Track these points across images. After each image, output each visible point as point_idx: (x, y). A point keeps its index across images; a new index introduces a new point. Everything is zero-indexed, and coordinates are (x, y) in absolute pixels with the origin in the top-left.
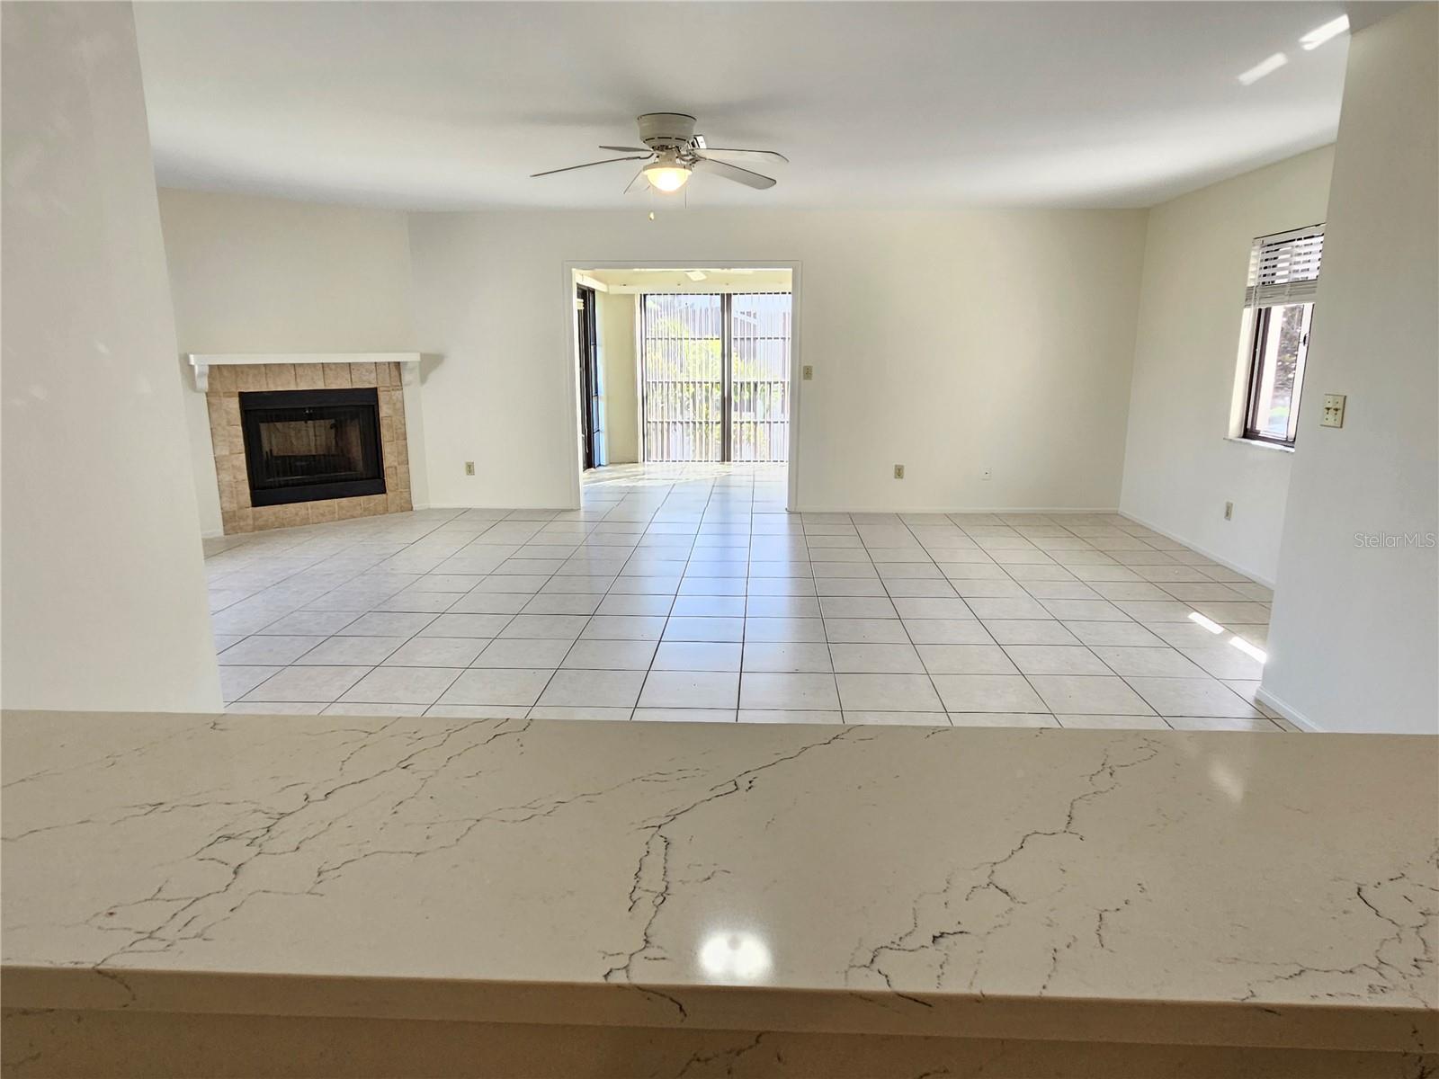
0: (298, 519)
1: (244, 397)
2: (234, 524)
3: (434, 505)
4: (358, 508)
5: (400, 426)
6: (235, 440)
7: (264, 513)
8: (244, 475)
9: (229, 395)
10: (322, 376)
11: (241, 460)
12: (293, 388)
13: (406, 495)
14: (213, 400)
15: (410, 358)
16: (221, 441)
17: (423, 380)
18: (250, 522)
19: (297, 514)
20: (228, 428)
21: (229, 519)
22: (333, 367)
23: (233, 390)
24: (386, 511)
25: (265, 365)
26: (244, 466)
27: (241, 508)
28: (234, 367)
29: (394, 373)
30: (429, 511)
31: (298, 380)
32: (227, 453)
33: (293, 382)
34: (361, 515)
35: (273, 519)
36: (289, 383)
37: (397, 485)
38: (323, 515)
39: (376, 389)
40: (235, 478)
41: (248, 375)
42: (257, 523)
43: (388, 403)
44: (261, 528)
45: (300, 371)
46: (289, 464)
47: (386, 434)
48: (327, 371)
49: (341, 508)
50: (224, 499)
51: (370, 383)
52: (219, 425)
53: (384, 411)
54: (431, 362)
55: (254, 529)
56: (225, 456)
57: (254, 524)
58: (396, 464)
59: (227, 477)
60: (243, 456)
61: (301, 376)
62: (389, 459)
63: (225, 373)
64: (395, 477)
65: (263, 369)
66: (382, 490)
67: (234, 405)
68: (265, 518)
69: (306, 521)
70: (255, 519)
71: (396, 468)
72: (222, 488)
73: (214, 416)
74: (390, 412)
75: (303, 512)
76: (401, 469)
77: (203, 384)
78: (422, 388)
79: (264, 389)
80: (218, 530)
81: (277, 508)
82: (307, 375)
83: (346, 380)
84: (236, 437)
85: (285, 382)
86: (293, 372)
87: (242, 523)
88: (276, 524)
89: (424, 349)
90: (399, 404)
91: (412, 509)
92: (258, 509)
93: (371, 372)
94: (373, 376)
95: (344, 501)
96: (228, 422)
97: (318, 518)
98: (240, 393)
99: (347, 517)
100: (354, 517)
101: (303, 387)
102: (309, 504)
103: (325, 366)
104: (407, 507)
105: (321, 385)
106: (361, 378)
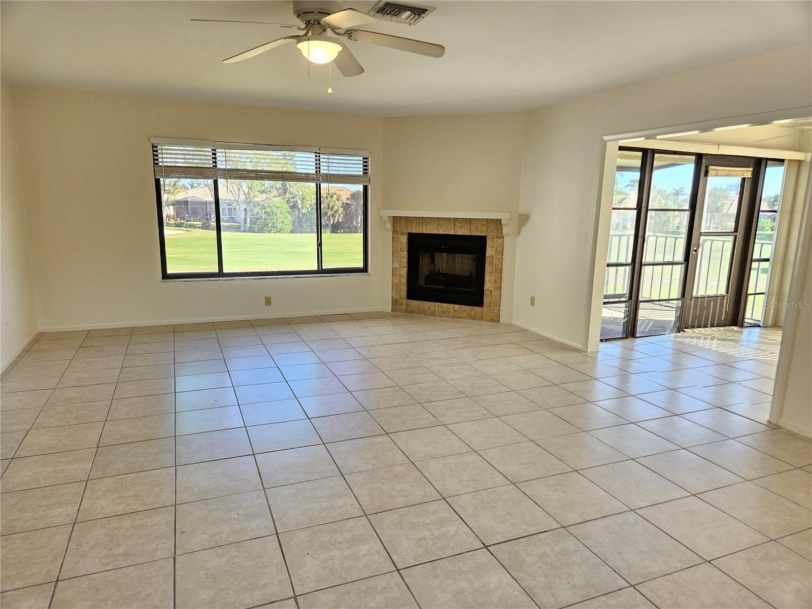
0: (429, 312)
1: (410, 235)
2: (396, 307)
3: (514, 322)
4: (465, 313)
5: (499, 263)
6: (403, 260)
7: (412, 304)
8: (404, 280)
9: (403, 234)
10: (453, 226)
11: (404, 271)
12: (436, 232)
13: (496, 311)
14: (395, 236)
15: (503, 217)
16: (396, 259)
17: (519, 232)
18: (405, 307)
19: (429, 309)
20: (400, 252)
21: (395, 302)
22: (460, 220)
23: (405, 231)
24: (481, 319)
25: (423, 217)
26: (405, 275)
28: (407, 218)
29: (498, 227)
30: (510, 325)
31: (439, 228)
32: (398, 266)
33: (436, 229)
34: (466, 318)
35: (417, 308)
36: (434, 229)
37: (491, 303)
38: (443, 312)
39: (485, 237)
40: (400, 281)
41: (413, 223)
42: (408, 309)
43: (492, 247)
44: (410, 312)
45: (441, 222)
46: (434, 277)
47: (488, 268)
48: (457, 223)
49: (454, 311)
50: (394, 291)
51: (481, 233)
52: (396, 250)
53: (489, 252)
54: (524, 219)
55: (406, 311)
56: (397, 268)
57: (406, 309)
58: (492, 289)
59: (397, 280)
60: (405, 269)
61: (441, 226)
62: (488, 285)
63: (402, 221)
64: (490, 297)
65: (421, 220)
66: (480, 303)
67: (404, 239)
68: (412, 307)
69: (433, 314)
70: (407, 306)
71: (492, 291)
72: (394, 285)
73: (395, 245)
74: (493, 253)
75: (432, 308)
76: (495, 293)
77: (391, 226)
78: (518, 238)
79: (421, 232)
80: (389, 308)
81: (419, 302)
82: (445, 225)
83: (467, 229)
84: (404, 258)
85: (432, 228)
86: (437, 223)
87: (400, 307)
88: (418, 311)
89: (522, 210)
90: (499, 249)
91: (499, 322)
92: (410, 301)
93: (484, 225)
94: (484, 228)
95: (457, 306)
96: (401, 249)
97: (440, 313)
98: (409, 233)
99: (457, 317)
100: (460, 318)
101: (441, 232)
102: (437, 304)
103: (455, 220)
104: (496, 319)
105: (451, 232)
106: (476, 229)
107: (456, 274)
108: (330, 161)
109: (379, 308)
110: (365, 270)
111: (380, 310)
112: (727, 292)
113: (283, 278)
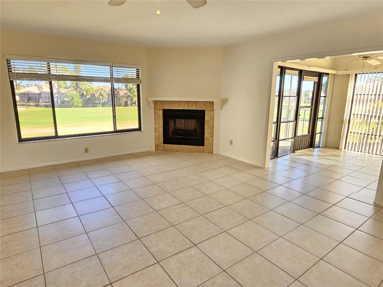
0: (176, 150)
1: (164, 110)
2: (158, 148)
3: (220, 153)
4: (195, 149)
5: (212, 124)
6: (161, 123)
7: (166, 146)
8: (162, 134)
9: (160, 110)
10: (187, 105)
11: (161, 129)
12: (178, 108)
13: (211, 148)
14: (156, 111)
15: (217, 100)
16: (157, 123)
17: (222, 108)
18: (162, 148)
19: (176, 148)
20: (159, 119)
21: (157, 146)
22: (191, 102)
23: (161, 108)
24: (203, 152)
26: (162, 131)
27: (160, 144)
28: (162, 101)
29: (212, 105)
30: (218, 155)
31: (180, 106)
32: (158, 127)
33: (178, 107)
34: (195, 152)
35: (169, 148)
37: (208, 144)
38: (183, 150)
39: (204, 111)
40: (159, 134)
41: (165, 104)
42: (164, 149)
43: (208, 115)
44: (165, 151)
45: (181, 103)
46: (177, 131)
47: (206, 126)
48: (189, 103)
49: (189, 149)
50: (156, 140)
51: (202, 108)
52: (157, 118)
53: (207, 118)
54: (224, 101)
55: (163, 150)
56: (157, 128)
57: (163, 149)
58: (209, 137)
59: (157, 134)
60: (162, 128)
62: (207, 135)
63: (159, 103)
64: (208, 141)
65: (170, 102)
66: (203, 145)
67: (161, 113)
68: (166, 148)
69: (178, 151)
70: (164, 147)
72: (156, 137)
73: (156, 115)
74: (209, 119)
75: (177, 148)
76: (210, 139)
77: (152, 106)
78: (221, 111)
79: (170, 108)
80: (154, 149)
81: (170, 145)
82: (183, 105)
83: (195, 107)
85: (176, 106)
86: (178, 104)
87: (160, 148)
88: (169, 150)
89: (223, 97)
90: (212, 116)
91: (213, 153)
93: (203, 105)
94: (204, 106)
95: (190, 146)
96: (159, 118)
97: (181, 150)
98: (163, 109)
99: (191, 152)
100: (192, 152)
101: (181, 108)
102: (180, 146)
103: (188, 102)
104: (211, 152)
105: (186, 108)
106: (200, 106)
107: (189, 129)
108: (119, 70)
109: (148, 149)
110: (139, 129)
111: (149, 150)
112: (309, 132)
113: (95, 137)
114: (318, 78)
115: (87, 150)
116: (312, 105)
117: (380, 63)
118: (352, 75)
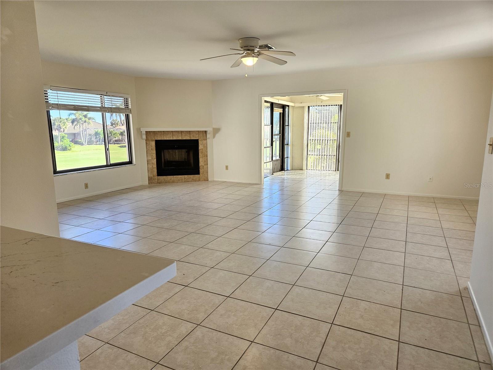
0: (171, 181)
1: (157, 142)
2: (151, 181)
3: (215, 179)
4: (190, 179)
5: (205, 152)
6: (154, 155)
7: (161, 179)
8: (155, 166)
9: (152, 141)
10: (181, 135)
12: (171, 139)
13: (206, 175)
14: (147, 142)
15: (209, 130)
16: (149, 155)
17: (214, 137)
18: (157, 181)
19: (171, 179)
20: (151, 151)
21: (150, 179)
22: (184, 132)
23: (154, 139)
24: (199, 180)
25: (163, 131)
26: (156, 163)
27: (154, 176)
28: (154, 132)
29: (205, 135)
30: (214, 181)
31: (173, 136)
33: (171, 137)
34: (191, 181)
35: (164, 180)
36: (170, 137)
37: (203, 172)
38: (179, 180)
39: (198, 140)
40: (152, 167)
41: (158, 135)
42: (159, 181)
43: (202, 144)
45: (174, 133)
46: (169, 163)
47: (200, 155)
49: (185, 178)
50: (149, 173)
51: (196, 138)
52: (149, 150)
53: (201, 147)
54: (216, 131)
55: (158, 183)
56: (150, 160)
57: (158, 181)
58: (203, 165)
59: (150, 166)
60: (155, 160)
61: (174, 135)
62: (201, 163)
63: (151, 134)
64: (203, 169)
65: (163, 133)
66: (198, 173)
67: (153, 144)
68: (161, 180)
69: (173, 182)
70: (158, 180)
71: (203, 166)
72: (149, 169)
73: (148, 147)
74: (202, 147)
75: (173, 179)
76: (205, 167)
77: (144, 137)
78: (214, 140)
79: (163, 139)
80: (147, 183)
81: (165, 177)
82: (176, 135)
83: (189, 136)
84: (154, 154)
85: (169, 137)
86: (172, 134)
87: (154, 181)
88: (164, 182)
89: (214, 126)
90: (205, 145)
91: (208, 180)
92: (159, 177)
93: (197, 134)
94: (197, 135)
95: (186, 176)
96: (152, 149)
97: (177, 181)
98: (156, 140)
99: (186, 181)
100: (188, 182)
101: (175, 139)
102: (175, 176)
103: (182, 132)
104: (207, 180)
105: (180, 138)
106: (193, 136)
108: (112, 100)
109: (140, 183)
110: (130, 162)
111: (141, 185)
112: (280, 157)
113: (94, 171)
114: (282, 109)
115: (86, 186)
116: (280, 133)
117: (329, 98)
118: (306, 106)
